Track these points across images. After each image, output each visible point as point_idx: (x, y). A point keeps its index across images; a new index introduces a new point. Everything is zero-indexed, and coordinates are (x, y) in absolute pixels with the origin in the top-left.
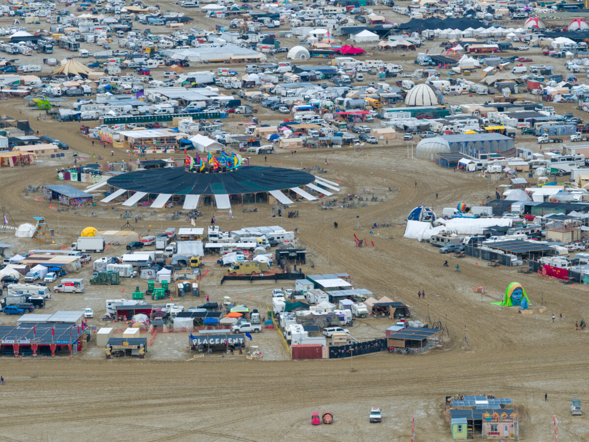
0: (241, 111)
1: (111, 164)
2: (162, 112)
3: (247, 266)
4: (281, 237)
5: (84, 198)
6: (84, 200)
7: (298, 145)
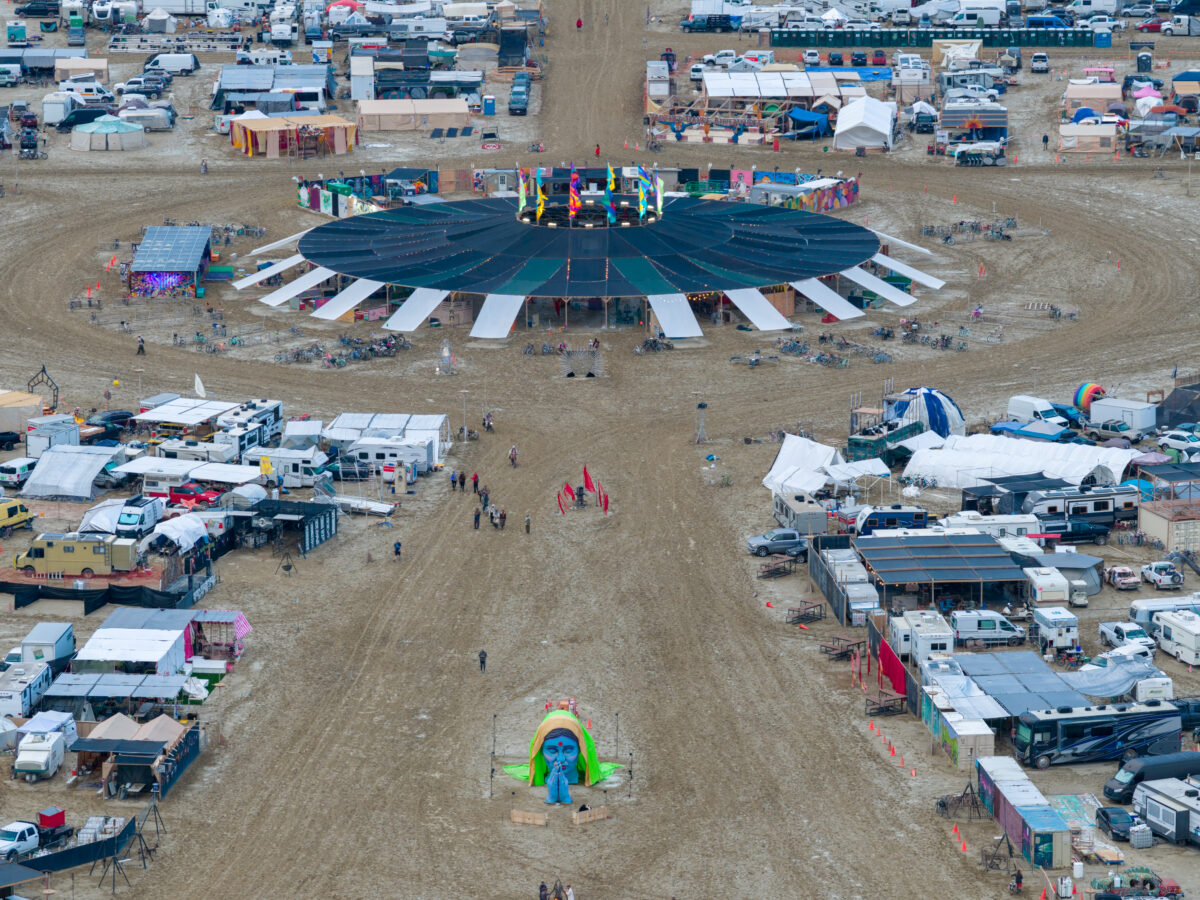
0: (1177, 29)
1: (480, 171)
2: (965, 21)
3: (68, 550)
4: (387, 453)
5: (171, 273)
6: (171, 280)
7: (1103, 145)
